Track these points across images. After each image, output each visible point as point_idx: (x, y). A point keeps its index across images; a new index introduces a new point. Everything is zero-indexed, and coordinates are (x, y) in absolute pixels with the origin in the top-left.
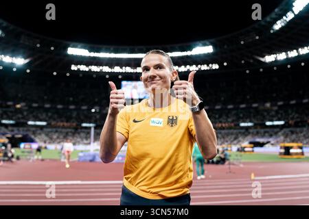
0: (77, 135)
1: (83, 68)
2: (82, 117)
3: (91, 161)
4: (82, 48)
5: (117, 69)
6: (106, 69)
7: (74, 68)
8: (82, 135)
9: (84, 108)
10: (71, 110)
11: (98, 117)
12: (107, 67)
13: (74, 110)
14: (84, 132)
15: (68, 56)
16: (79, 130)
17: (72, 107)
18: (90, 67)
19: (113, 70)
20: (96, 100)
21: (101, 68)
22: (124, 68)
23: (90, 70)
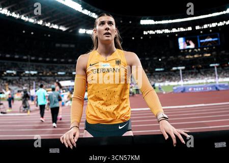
0: (153, 77)
1: (151, 32)
2: (155, 65)
3: (182, 92)
4: (149, 19)
5: (174, 30)
6: (167, 31)
7: (145, 33)
8: (156, 76)
9: (155, 58)
10: (147, 60)
11: (165, 63)
12: (167, 30)
13: (149, 60)
14: (157, 74)
15: (141, 25)
16: (154, 74)
17: (147, 59)
18: (156, 31)
19: (171, 31)
20: (163, 52)
21: (163, 30)
22: (179, 29)
23: (156, 33)
